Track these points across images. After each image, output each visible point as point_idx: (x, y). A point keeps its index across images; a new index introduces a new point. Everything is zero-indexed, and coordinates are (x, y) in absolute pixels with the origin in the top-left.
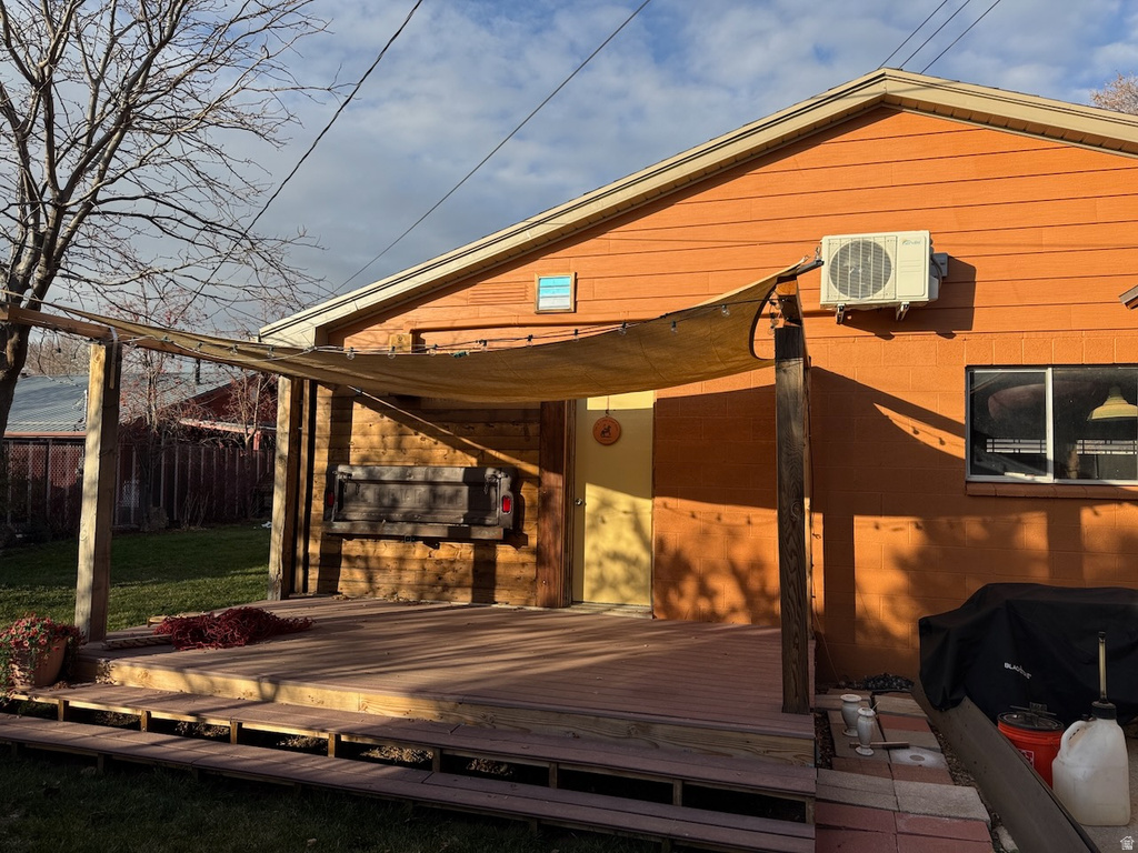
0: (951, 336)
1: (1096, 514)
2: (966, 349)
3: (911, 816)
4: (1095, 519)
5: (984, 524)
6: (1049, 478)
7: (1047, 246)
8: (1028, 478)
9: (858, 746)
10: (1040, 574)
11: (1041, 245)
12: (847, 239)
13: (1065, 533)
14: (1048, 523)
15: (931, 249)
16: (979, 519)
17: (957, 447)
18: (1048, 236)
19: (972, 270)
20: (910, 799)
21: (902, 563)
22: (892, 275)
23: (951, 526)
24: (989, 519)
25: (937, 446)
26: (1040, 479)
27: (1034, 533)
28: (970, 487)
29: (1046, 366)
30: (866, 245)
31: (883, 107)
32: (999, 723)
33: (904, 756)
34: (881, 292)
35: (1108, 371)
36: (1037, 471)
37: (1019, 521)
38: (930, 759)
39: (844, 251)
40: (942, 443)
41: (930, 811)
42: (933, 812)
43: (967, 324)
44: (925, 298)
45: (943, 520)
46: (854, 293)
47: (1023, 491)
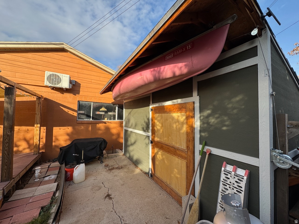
0: (76, 95)
2: (78, 98)
3: (35, 197)
4: (99, 126)
9: (35, 179)
12: (51, 73)
15: (70, 79)
17: (75, 114)
19: (80, 84)
20: (39, 191)
21: (68, 134)
22: (61, 82)
25: (73, 114)
26: (90, 120)
28: (78, 121)
29: (92, 102)
30: (56, 75)
31: (63, 50)
34: (59, 85)
38: (53, 177)
39: (50, 75)
43: (79, 93)
44: (68, 88)
46: (52, 84)
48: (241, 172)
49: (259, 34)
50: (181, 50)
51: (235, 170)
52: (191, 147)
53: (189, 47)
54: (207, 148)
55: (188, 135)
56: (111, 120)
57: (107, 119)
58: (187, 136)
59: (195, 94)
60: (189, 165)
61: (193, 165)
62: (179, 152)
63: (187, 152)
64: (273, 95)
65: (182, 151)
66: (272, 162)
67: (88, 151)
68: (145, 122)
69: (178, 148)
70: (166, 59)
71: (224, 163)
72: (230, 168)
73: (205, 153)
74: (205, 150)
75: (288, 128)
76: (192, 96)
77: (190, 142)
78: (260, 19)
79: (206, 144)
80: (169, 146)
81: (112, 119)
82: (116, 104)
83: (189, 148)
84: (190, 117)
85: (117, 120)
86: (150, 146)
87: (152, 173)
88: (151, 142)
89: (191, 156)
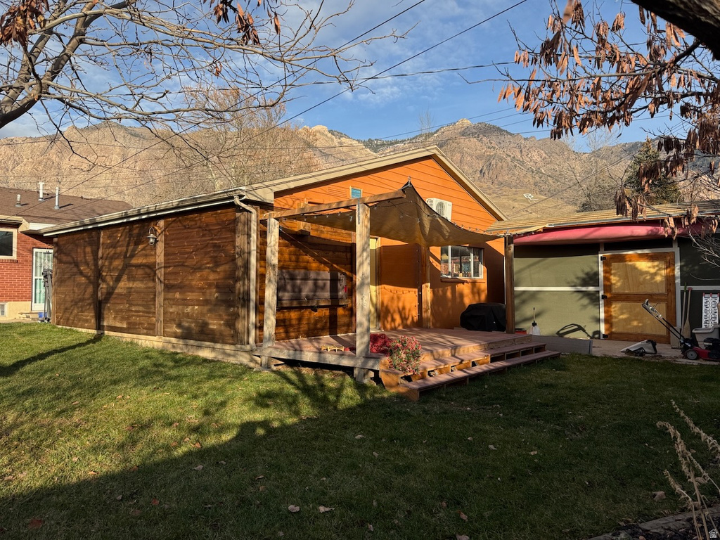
17: (439, 267)
24: (443, 289)
28: (441, 279)
37: (447, 289)
45: (436, 289)
48: (715, 296)
51: (711, 296)
52: (672, 289)
54: (688, 287)
55: (668, 280)
58: (667, 282)
59: (675, 246)
60: (669, 305)
61: (674, 303)
62: (655, 297)
63: (667, 294)
65: (661, 295)
68: (577, 278)
71: (704, 294)
72: (708, 295)
74: (687, 289)
76: (671, 247)
77: (670, 286)
79: (687, 285)
80: (641, 294)
82: (471, 248)
83: (670, 290)
84: (670, 264)
85: (473, 277)
86: (602, 302)
87: (607, 333)
88: (604, 297)
89: (673, 297)
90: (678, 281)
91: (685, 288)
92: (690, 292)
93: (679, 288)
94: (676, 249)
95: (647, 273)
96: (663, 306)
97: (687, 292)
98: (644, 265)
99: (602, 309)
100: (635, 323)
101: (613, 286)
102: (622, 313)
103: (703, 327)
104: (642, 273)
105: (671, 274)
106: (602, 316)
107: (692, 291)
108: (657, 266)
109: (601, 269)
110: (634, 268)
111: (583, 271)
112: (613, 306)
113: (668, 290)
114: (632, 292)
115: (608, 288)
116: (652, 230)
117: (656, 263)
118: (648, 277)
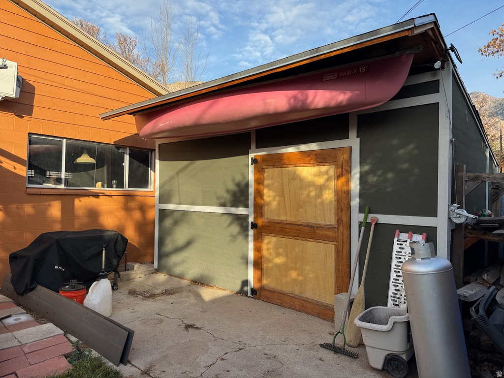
0: (22, 117)
1: (80, 201)
2: (28, 125)
3: (29, 344)
4: (80, 203)
5: (34, 207)
6: (62, 186)
7: (67, 86)
8: (54, 186)
10: (57, 228)
11: (65, 85)
13: (68, 210)
14: (62, 206)
16: (32, 205)
17: (22, 171)
18: (67, 82)
19: (33, 88)
20: (25, 337)
23: (18, 208)
24: (36, 204)
25: (13, 170)
26: (58, 187)
27: (55, 210)
28: (28, 190)
29: (63, 138)
32: (60, 291)
33: (10, 321)
35: (87, 144)
36: (57, 183)
37: (49, 205)
38: (24, 318)
40: (15, 168)
41: (37, 339)
42: (39, 339)
43: (30, 113)
44: (14, 96)
45: (14, 206)
47: (52, 192)
48: (418, 238)
49: (442, 67)
50: (351, 71)
51: (410, 238)
52: (345, 219)
53: (362, 70)
54: (371, 216)
55: (340, 200)
56: (112, 187)
57: (103, 186)
58: (338, 203)
59: (353, 134)
60: (340, 249)
61: (348, 246)
62: (319, 232)
63: (338, 228)
64: (452, 141)
65: (328, 228)
66: (450, 219)
67: (89, 259)
68: (228, 191)
69: (320, 224)
70: (325, 80)
71: (397, 231)
72: (404, 236)
73: (370, 224)
74: (369, 220)
75: (466, 181)
76: (347, 137)
77: (343, 212)
78: (444, 52)
79: (370, 212)
80: (300, 225)
81: (114, 186)
82: (124, 147)
83: (342, 221)
84: (344, 171)
85: (126, 188)
86: (251, 232)
87: (257, 286)
88: (254, 226)
89: (346, 233)
90: (355, 202)
91: (366, 218)
92: (373, 227)
93: (357, 217)
94: (353, 142)
95: (312, 184)
96: (331, 248)
97: (368, 225)
98: (308, 172)
99: (251, 245)
100: (294, 274)
101: (266, 208)
102: (278, 255)
103: (390, 302)
104: (305, 185)
105: (345, 188)
106: (251, 255)
107: (377, 224)
108: (327, 173)
109: (251, 177)
110: (295, 177)
111: (233, 180)
112: (266, 241)
113: (339, 220)
114: (289, 219)
115: (259, 209)
116: (295, 97)
117: (324, 168)
118: (313, 194)
